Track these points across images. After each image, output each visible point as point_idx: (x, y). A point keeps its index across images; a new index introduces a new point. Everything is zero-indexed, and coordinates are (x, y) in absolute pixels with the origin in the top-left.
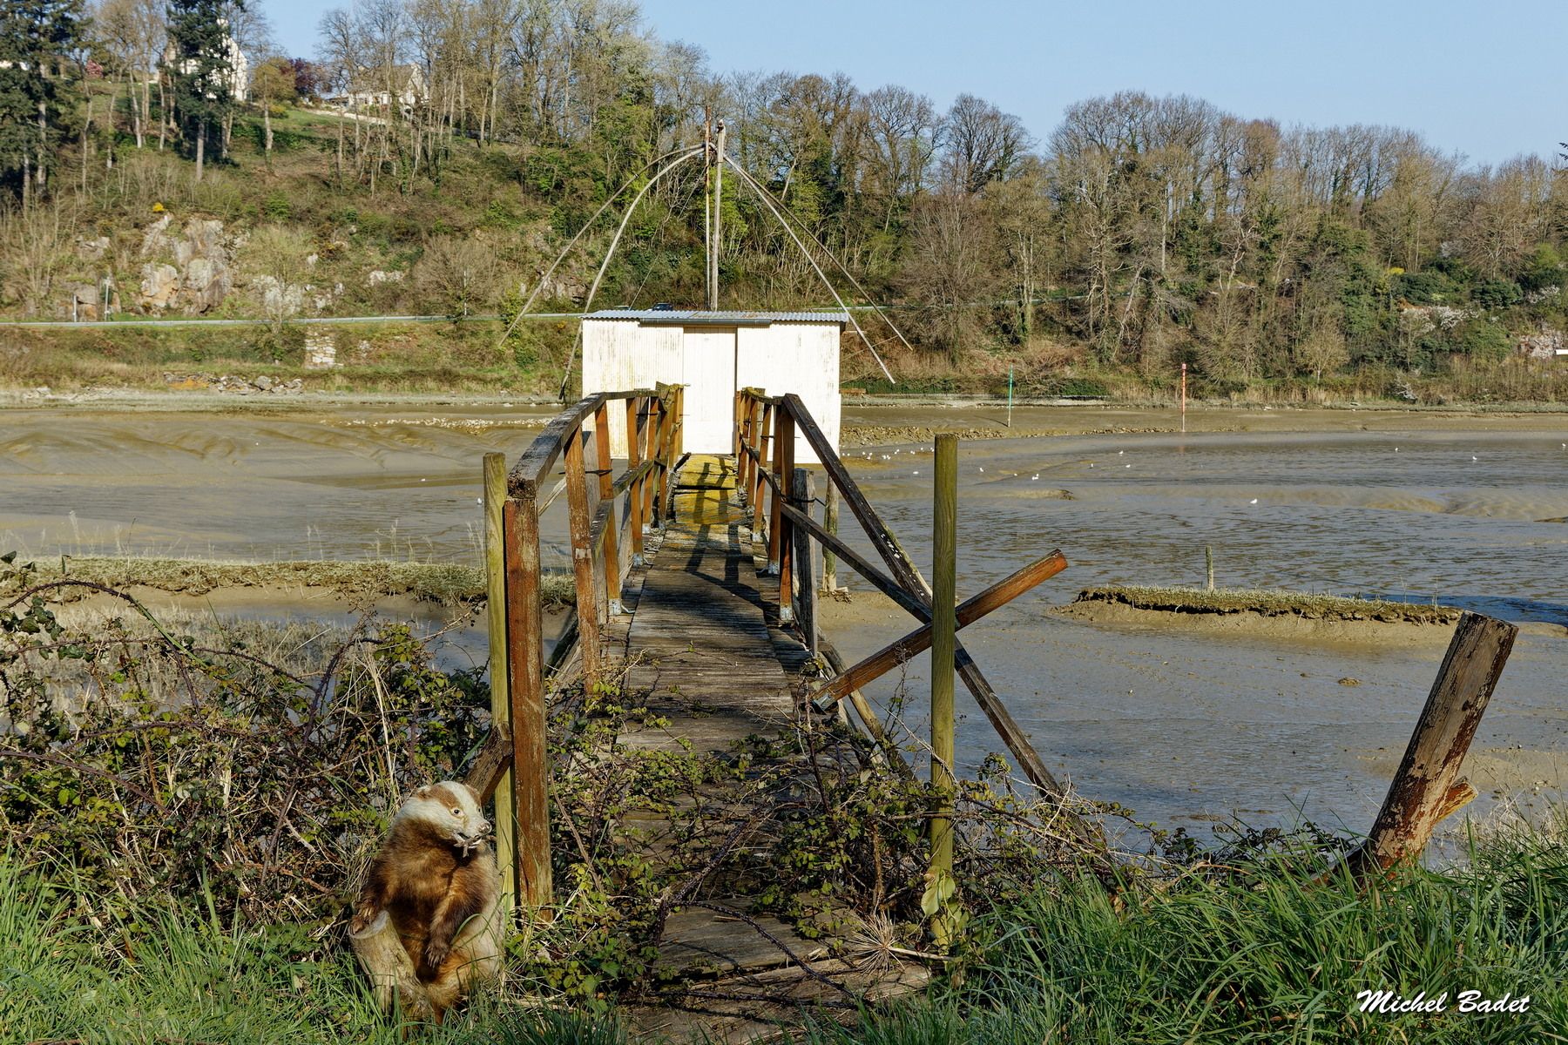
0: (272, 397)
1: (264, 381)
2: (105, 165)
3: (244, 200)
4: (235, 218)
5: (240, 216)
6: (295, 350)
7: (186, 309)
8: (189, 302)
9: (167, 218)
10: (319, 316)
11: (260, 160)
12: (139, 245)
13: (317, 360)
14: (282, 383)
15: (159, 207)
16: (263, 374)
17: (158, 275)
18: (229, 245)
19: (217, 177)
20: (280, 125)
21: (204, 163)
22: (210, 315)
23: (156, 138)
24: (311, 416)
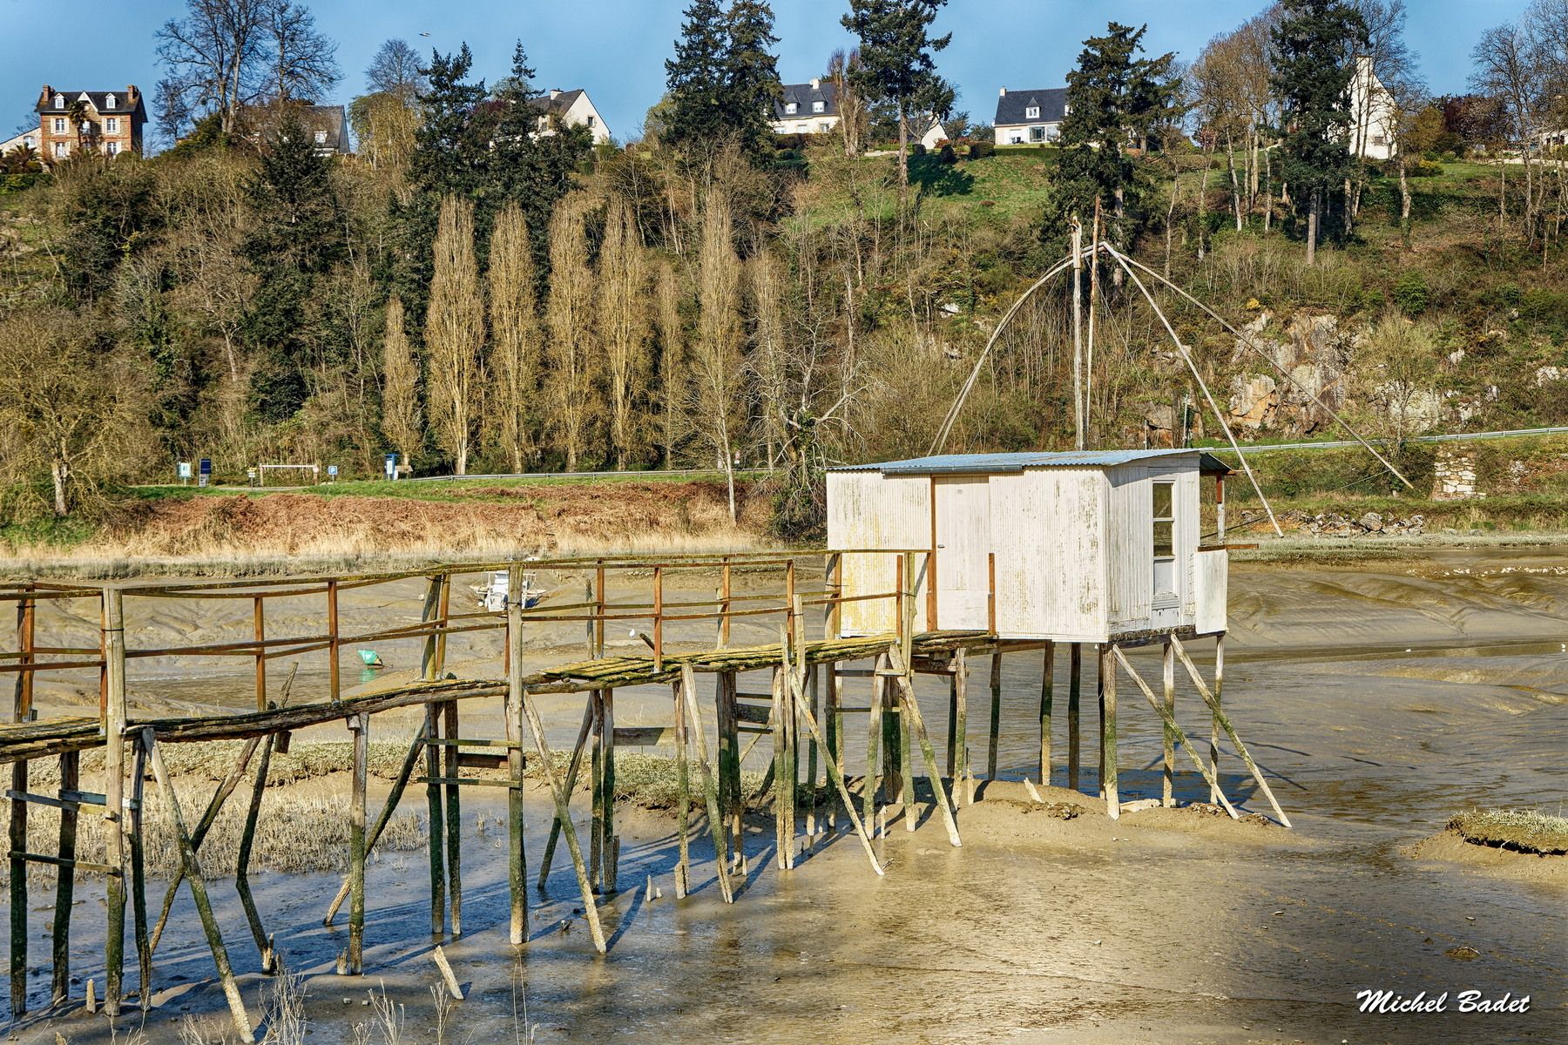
0: (1382, 540)
1: (1372, 519)
2: (1196, 256)
3: (1365, 286)
4: (1353, 310)
5: (1361, 307)
6: (1420, 477)
7: (1287, 430)
8: (1291, 421)
9: (1264, 318)
10: (1462, 431)
11: (1396, 232)
12: (1228, 352)
13: (1449, 489)
14: (1397, 520)
15: (1254, 303)
16: (1372, 510)
17: (1250, 389)
18: (1343, 346)
19: (1330, 259)
20: (1426, 185)
21: (1318, 242)
22: (1318, 435)
23: (1262, 215)
24: (1395, 565)
